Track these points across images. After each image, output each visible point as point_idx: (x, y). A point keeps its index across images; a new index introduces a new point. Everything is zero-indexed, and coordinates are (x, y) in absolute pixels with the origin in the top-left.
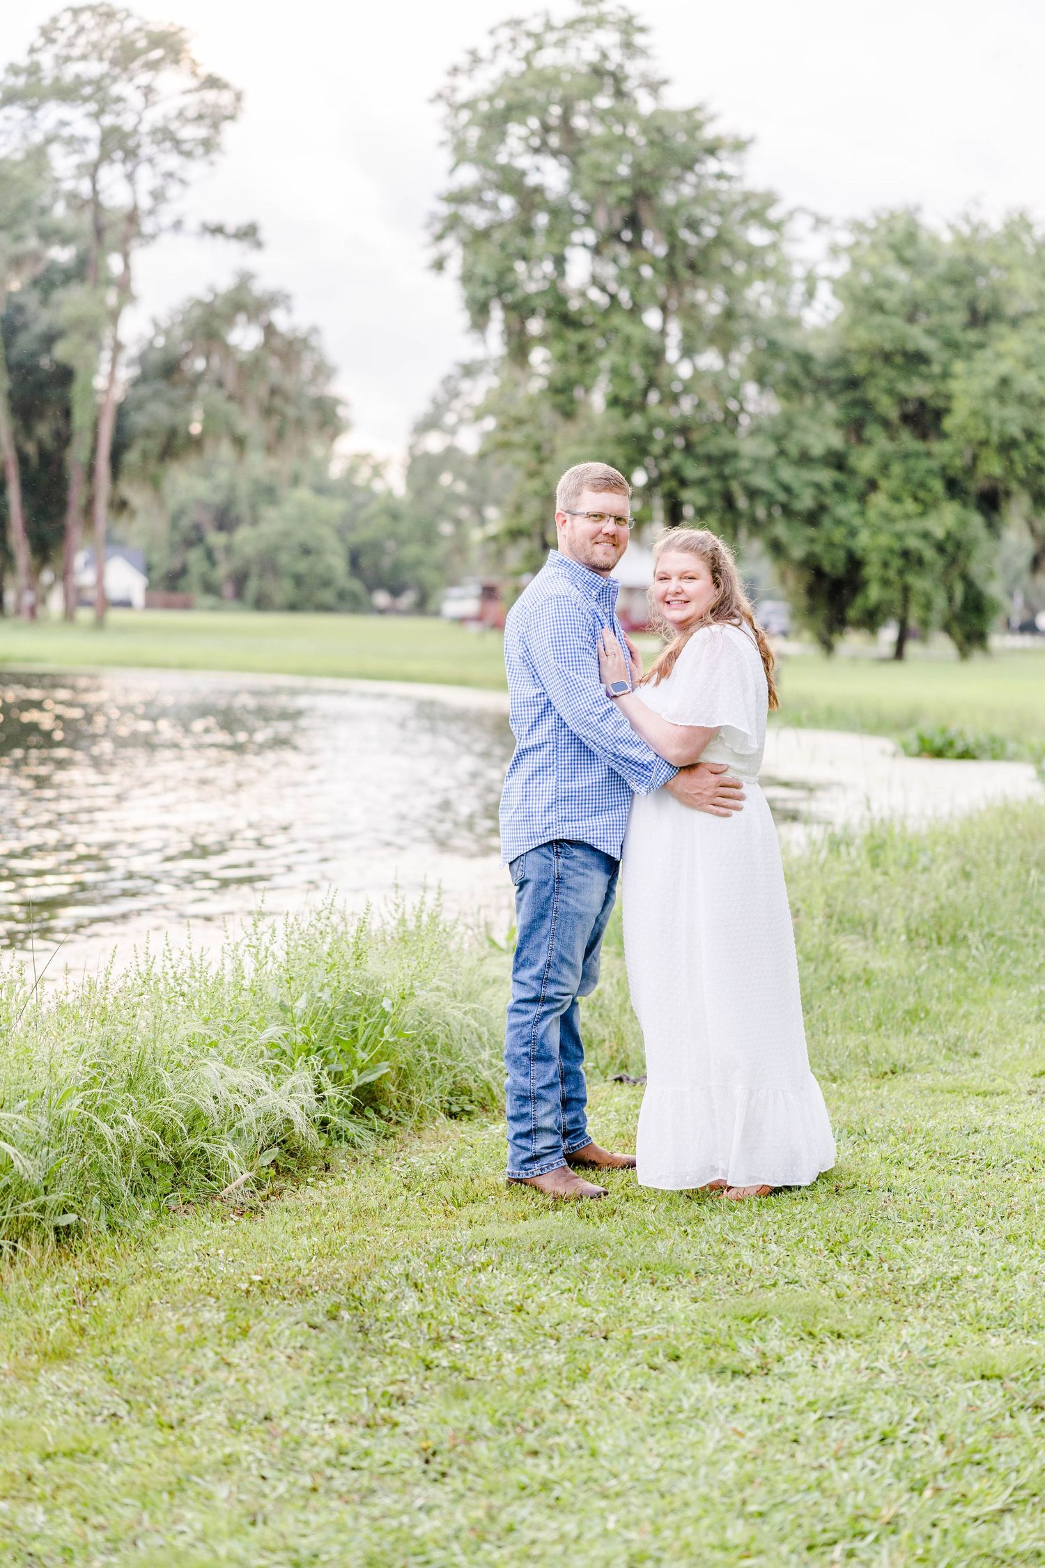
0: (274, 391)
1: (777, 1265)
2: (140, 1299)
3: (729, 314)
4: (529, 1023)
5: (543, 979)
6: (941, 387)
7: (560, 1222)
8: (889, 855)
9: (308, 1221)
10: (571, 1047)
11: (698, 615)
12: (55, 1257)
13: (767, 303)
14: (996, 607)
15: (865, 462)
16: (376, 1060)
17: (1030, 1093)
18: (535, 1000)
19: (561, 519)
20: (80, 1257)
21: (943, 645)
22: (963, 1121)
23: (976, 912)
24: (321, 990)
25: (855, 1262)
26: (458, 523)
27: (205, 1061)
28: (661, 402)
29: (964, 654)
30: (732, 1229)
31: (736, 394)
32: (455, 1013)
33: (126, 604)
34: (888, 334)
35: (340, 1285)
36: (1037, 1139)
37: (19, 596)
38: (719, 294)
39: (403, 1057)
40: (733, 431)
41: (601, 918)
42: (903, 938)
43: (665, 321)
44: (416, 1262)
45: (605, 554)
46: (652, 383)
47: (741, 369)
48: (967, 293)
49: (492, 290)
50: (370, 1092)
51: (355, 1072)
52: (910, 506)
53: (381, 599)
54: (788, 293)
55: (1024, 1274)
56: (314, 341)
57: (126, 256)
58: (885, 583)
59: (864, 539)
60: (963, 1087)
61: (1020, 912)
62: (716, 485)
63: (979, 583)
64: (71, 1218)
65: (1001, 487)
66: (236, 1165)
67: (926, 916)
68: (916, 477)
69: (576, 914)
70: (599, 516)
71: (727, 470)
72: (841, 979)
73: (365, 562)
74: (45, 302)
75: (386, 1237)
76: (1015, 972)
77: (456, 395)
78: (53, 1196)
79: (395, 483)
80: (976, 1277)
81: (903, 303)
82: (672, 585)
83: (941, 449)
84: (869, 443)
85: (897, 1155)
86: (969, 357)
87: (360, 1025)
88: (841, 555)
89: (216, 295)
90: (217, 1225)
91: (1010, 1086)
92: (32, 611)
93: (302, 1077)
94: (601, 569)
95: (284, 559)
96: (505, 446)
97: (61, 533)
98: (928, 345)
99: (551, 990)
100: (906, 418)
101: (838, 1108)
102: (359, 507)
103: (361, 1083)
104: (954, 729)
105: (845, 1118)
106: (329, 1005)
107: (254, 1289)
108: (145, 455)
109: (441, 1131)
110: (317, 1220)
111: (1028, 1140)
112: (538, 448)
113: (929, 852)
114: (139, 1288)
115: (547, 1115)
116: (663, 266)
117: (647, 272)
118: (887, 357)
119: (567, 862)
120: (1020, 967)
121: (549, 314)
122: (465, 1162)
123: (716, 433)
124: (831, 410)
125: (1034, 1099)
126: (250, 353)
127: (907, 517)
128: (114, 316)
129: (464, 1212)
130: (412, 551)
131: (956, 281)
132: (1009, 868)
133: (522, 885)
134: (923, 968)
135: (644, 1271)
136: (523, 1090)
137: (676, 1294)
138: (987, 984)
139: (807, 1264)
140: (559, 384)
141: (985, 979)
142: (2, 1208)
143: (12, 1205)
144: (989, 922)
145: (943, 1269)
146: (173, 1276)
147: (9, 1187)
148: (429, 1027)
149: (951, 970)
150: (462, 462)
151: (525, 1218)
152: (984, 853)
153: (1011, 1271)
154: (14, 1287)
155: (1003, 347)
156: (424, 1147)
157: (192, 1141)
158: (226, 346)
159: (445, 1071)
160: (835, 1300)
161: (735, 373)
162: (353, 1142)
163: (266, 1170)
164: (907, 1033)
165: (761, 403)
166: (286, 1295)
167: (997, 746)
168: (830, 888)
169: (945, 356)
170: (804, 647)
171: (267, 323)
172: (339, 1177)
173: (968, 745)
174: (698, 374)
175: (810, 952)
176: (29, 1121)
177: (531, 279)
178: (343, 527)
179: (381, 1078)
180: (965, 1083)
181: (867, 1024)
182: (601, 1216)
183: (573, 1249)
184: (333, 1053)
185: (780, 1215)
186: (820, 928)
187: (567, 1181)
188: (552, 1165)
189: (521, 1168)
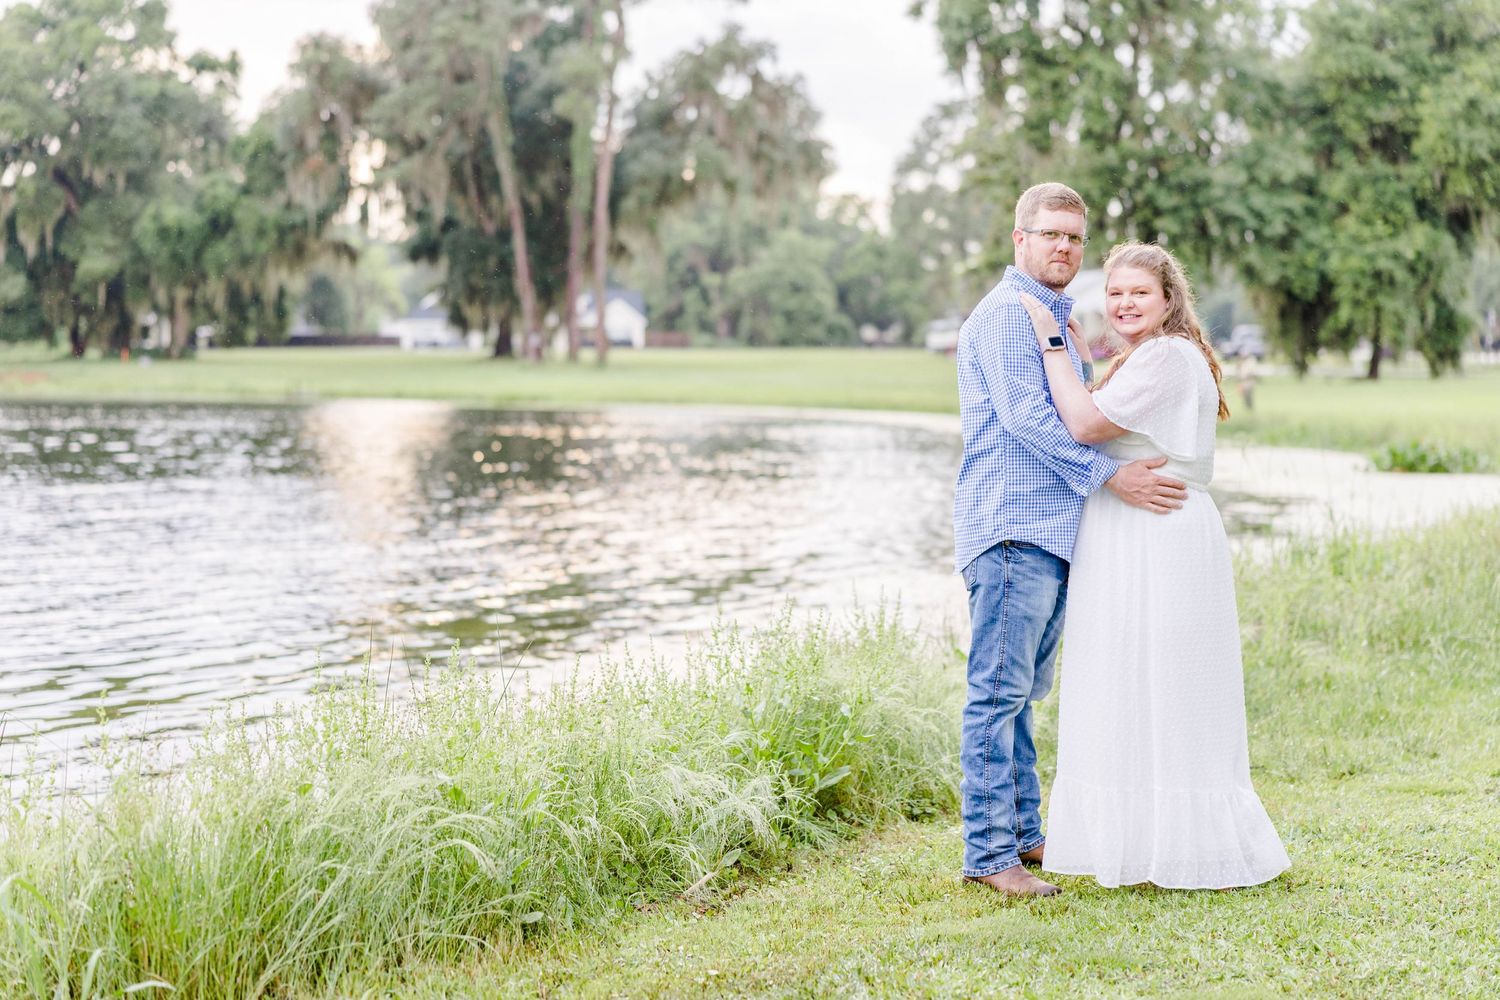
0: (762, 137)
1: (1225, 959)
2: (600, 993)
3: (1198, 47)
4: (982, 724)
5: (996, 682)
6: (1409, 111)
7: (1014, 918)
8: (1350, 564)
9: (766, 918)
10: (1025, 750)
11: (1150, 328)
12: (522, 953)
13: (1236, 35)
14: (1468, 326)
15: (1335, 186)
16: (836, 765)
17: (1488, 792)
18: (989, 702)
19: (1018, 237)
20: (545, 952)
21: (1415, 363)
22: (1418, 820)
23: (1439, 617)
24: (782, 697)
25: (1303, 956)
26: (941, 258)
27: (667, 765)
28: (1133, 135)
29: (1435, 373)
30: (1182, 925)
31: (1208, 122)
32: (916, 718)
33: (627, 344)
34: (1355, 61)
35: (794, 979)
36: (1492, 836)
37: (526, 340)
38: (1190, 29)
39: (864, 762)
40: (1205, 161)
42: (1365, 643)
43: (1136, 57)
44: (869, 957)
45: (1060, 270)
46: (1125, 116)
47: (1212, 101)
48: (1432, 19)
49: (967, 33)
50: (833, 795)
51: (816, 776)
52: (1380, 228)
53: (869, 332)
54: (1257, 25)
55: (1473, 968)
56: (799, 88)
57: (620, 14)
58: (1357, 303)
59: (1334, 263)
60: (1420, 787)
61: (1483, 617)
62: (1189, 214)
63: (1451, 302)
64: (538, 916)
65: (1471, 207)
66: (698, 866)
67: (1388, 622)
68: (1387, 199)
69: (1025, 617)
70: (1053, 234)
71: (1201, 199)
72: (1302, 684)
73: (853, 299)
74: (544, 61)
75: (842, 932)
76: (1477, 676)
77: (936, 135)
78: (520, 895)
79: (881, 222)
80: (1425, 971)
81: (1370, 30)
82: (1125, 300)
83: (1410, 171)
84: (1340, 168)
85: (1351, 853)
86: (1436, 82)
87: (822, 730)
88: (1314, 278)
89: (706, 47)
90: (679, 923)
91: (1467, 785)
92: (539, 352)
93: (762, 781)
94: (1056, 286)
95: (775, 297)
96: (984, 182)
97: (564, 279)
98: (1396, 70)
99: (1004, 692)
100: (1375, 143)
101: (1294, 808)
102: (846, 245)
103: (823, 787)
104: (1426, 443)
105: (1300, 818)
106: (789, 711)
107: (711, 983)
108: (642, 202)
109: (902, 833)
110: (776, 918)
111: (1483, 837)
112: (1014, 181)
113: (1394, 561)
114: (598, 982)
115: (1002, 815)
116: (1133, 4)
117: (1117, 10)
118: (1355, 84)
119: (1017, 567)
120: (1483, 670)
121: (1024, 54)
122: (923, 862)
123: (1188, 162)
124: (1301, 137)
125: (1491, 797)
126: (738, 101)
127: (1378, 238)
128: (610, 70)
129: (919, 909)
130: (897, 287)
131: (1422, 8)
132: (1473, 574)
133: (974, 589)
134: (1384, 672)
135: (1092, 965)
136: (977, 790)
137: (1123, 988)
138: (1448, 688)
139: (1254, 959)
140: (1034, 119)
141: (1446, 683)
142: (469, 906)
143: (481, 903)
144: (1451, 627)
145: (1391, 964)
146: (633, 972)
147: (477, 885)
148: (889, 732)
149: (1412, 674)
150: (944, 200)
151: (979, 916)
152: (1448, 560)
153: (1460, 965)
154: (480, 982)
155: (1469, 70)
156: (885, 848)
157: (656, 843)
158: (716, 96)
159: (906, 775)
160: (1281, 993)
161: (1205, 104)
162: (815, 844)
163: (729, 870)
164: (1366, 735)
165: (1232, 133)
166: (741, 989)
167: (1469, 459)
168: (1292, 596)
169: (1412, 81)
170: (1276, 369)
171: (754, 73)
172: (800, 877)
173: (1439, 459)
174: (1169, 107)
175: (1271, 658)
176: (495, 823)
177: (1005, 21)
178: (831, 266)
179: (843, 782)
180: (1424, 784)
181: (1325, 726)
182: (1053, 914)
183: (1023, 946)
184: (796, 758)
185: (1230, 912)
186: (1282, 634)
187: (1021, 879)
188: (1007, 864)
189: (976, 867)
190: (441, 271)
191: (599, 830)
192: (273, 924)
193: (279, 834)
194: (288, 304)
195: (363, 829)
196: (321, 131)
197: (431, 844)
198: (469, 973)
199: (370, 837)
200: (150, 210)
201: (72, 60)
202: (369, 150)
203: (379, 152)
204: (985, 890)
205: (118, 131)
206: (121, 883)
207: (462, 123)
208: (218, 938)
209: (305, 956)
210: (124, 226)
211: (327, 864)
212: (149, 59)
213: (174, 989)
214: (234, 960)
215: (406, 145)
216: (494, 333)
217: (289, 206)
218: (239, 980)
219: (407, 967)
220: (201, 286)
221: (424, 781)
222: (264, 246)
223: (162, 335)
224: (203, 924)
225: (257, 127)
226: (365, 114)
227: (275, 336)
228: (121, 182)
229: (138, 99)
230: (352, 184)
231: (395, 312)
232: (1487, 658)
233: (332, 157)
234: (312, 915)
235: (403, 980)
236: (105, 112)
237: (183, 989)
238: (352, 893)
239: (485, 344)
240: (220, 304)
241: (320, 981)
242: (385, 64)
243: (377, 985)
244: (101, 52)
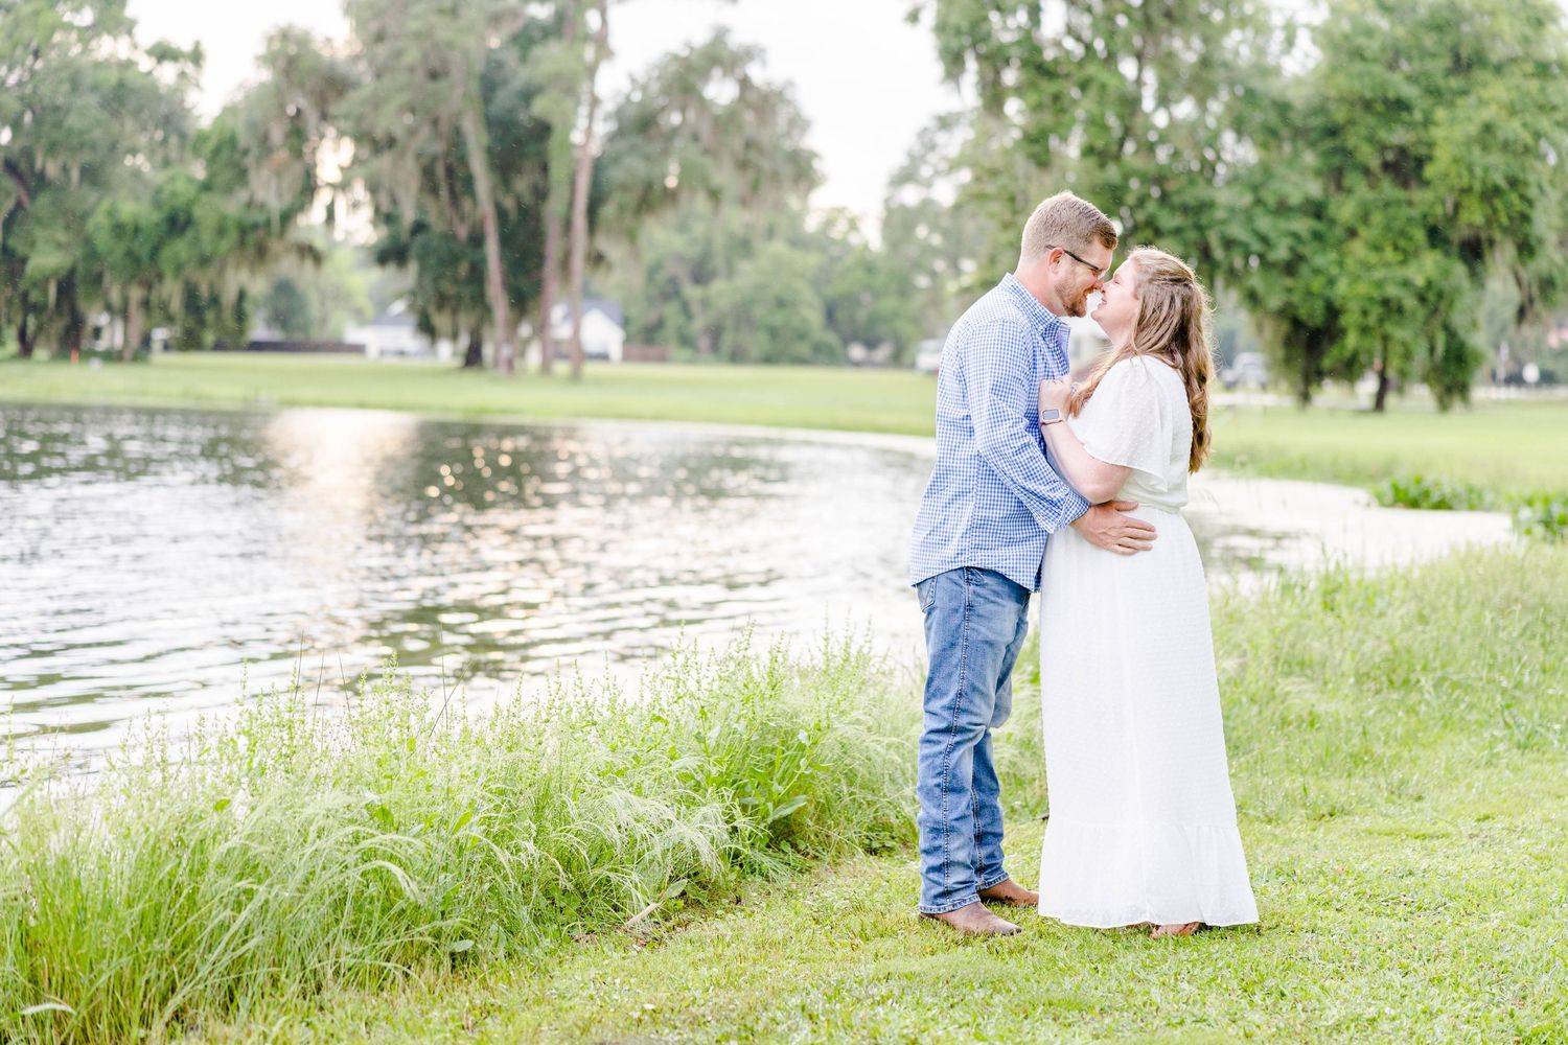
0: (749, 145)
1: (1186, 1003)
2: (528, 1026)
3: (1205, 62)
4: (941, 754)
5: (954, 709)
6: (1422, 133)
7: (971, 956)
8: (1341, 600)
9: (710, 952)
10: (986, 780)
12: (449, 982)
13: (1245, 51)
14: (1478, 358)
15: (1345, 210)
16: (791, 794)
17: (1471, 836)
18: (947, 731)
20: (474, 982)
21: (1422, 395)
22: (1397, 864)
23: (1431, 656)
24: (738, 722)
25: (1268, 1002)
26: (933, 275)
27: (610, 790)
28: (1136, 152)
29: (1444, 406)
30: (1144, 967)
31: (1213, 141)
32: (876, 746)
33: (603, 357)
34: (1367, 81)
35: (734, 1015)
36: (1473, 882)
37: (497, 351)
38: (1197, 43)
39: (821, 792)
40: (1209, 181)
41: (1013, 649)
42: (1352, 680)
43: (1140, 70)
44: (815, 994)
46: (1127, 132)
47: (1219, 119)
48: (1449, 40)
49: (966, 41)
50: (787, 826)
51: (770, 805)
52: (1389, 254)
53: (857, 351)
54: (1267, 41)
55: (1444, 1017)
56: (789, 94)
57: (603, 12)
58: (1365, 330)
59: (1342, 288)
60: (1401, 830)
62: (1192, 236)
63: (1462, 333)
64: (467, 944)
65: (1484, 236)
66: (639, 895)
67: (1378, 660)
68: (1397, 225)
69: (987, 642)
71: (1204, 220)
72: (1284, 722)
73: (841, 315)
74: (523, 59)
75: (789, 968)
76: (1468, 717)
77: (932, 147)
78: (450, 922)
79: (872, 236)
80: (1394, 1019)
81: (1383, 50)
83: (1422, 197)
84: (1349, 191)
85: (1326, 896)
86: (1451, 105)
87: (777, 758)
88: (1320, 304)
89: (692, 49)
90: (617, 955)
91: (1450, 829)
92: (510, 364)
93: (712, 808)
95: (759, 312)
96: (981, 197)
97: (538, 287)
98: (1410, 92)
99: (963, 720)
100: (1386, 167)
102: (835, 260)
103: (777, 816)
104: (1429, 478)
105: (1275, 859)
106: (745, 737)
107: (646, 1018)
108: (621, 208)
109: (859, 866)
110: (720, 951)
111: (1464, 883)
112: (1012, 199)
113: (1387, 597)
114: (528, 1015)
115: (960, 849)
116: (1138, 16)
117: (1122, 21)
118: (1367, 105)
119: (978, 589)
120: (1475, 711)
121: (1024, 64)
122: (879, 897)
123: (1192, 182)
124: (1310, 158)
125: (1474, 843)
126: (726, 107)
127: (1387, 265)
128: (591, 71)
129: (871, 945)
130: (889, 304)
131: (1438, 27)
133: (931, 612)
134: (1371, 712)
135: (1047, 1006)
136: (935, 822)
137: (1078, 1030)
138: (1437, 730)
139: (1217, 1003)
140: (1034, 131)
141: (1435, 725)
142: (395, 932)
143: (407, 929)
144: (1443, 666)
145: (1359, 1011)
146: (566, 1004)
147: (404, 911)
148: (848, 761)
149: (1400, 714)
150: (938, 215)
151: (933, 953)
152: (1444, 599)
153: (1431, 1014)
154: (402, 1012)
155: (1486, 93)
156: (839, 882)
157: (597, 871)
158: (702, 101)
159: (865, 806)
160: (1243, 1039)
161: (1211, 122)
162: (767, 877)
163: (674, 901)
164: (1349, 776)
165: (1239, 152)
166: (678, 1024)
167: (1474, 496)
168: (1278, 630)
169: (1427, 102)
170: (1281, 398)
171: (741, 77)
172: (748, 910)
173: (1443, 495)
174: (1173, 123)
175: (1254, 695)
176: (424, 845)
177: (1006, 28)
178: (818, 281)
179: (799, 812)
180: (1405, 826)
181: (1305, 766)
182: (1011, 952)
183: (976, 985)
184: (749, 786)
185: (1195, 954)
186: (1267, 670)
187: (980, 917)
188: (964, 901)
189: (933, 904)
190: (410, 276)
191: (537, 856)
192: (184, 947)
193: (193, 852)
194: (248, 307)
195: (284, 849)
196: (287, 126)
197: (356, 866)
198: (392, 1002)
199: (292, 857)
200: (105, 205)
201: (27, 46)
202: (337, 149)
203: (347, 150)
204: (940, 928)
205: (73, 121)
206: (22, 900)
207: (435, 122)
208: (124, 960)
209: (217, 981)
210: (76, 221)
211: (244, 884)
212: (108, 47)
213: (75, 1013)
214: (141, 982)
215: (376, 144)
216: (464, 341)
217: (250, 204)
218: (145, 1005)
219: (326, 994)
220: (157, 286)
221: (352, 800)
222: (225, 245)
223: (114, 336)
224: (108, 945)
225: (219, 120)
226: (333, 109)
227: (233, 341)
228: (75, 174)
229: (95, 88)
230: (319, 182)
231: (362, 320)
232: (1479, 698)
233: (298, 154)
234: (226, 938)
235: (321, 1009)
236: (60, 100)
237: (84, 1013)
238: (269, 916)
239: (455, 354)
240: (176, 305)
241: (232, 1008)
242: (356, 58)
243: (293, 1012)
244: (57, 37)
